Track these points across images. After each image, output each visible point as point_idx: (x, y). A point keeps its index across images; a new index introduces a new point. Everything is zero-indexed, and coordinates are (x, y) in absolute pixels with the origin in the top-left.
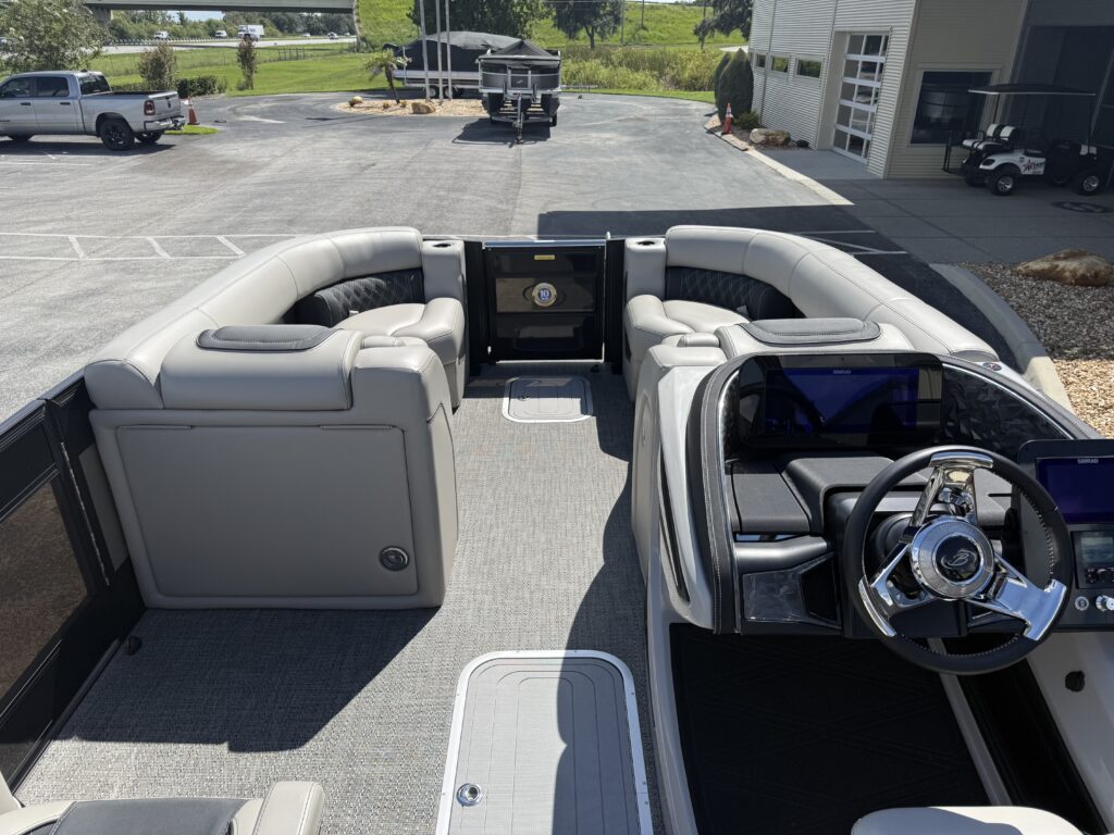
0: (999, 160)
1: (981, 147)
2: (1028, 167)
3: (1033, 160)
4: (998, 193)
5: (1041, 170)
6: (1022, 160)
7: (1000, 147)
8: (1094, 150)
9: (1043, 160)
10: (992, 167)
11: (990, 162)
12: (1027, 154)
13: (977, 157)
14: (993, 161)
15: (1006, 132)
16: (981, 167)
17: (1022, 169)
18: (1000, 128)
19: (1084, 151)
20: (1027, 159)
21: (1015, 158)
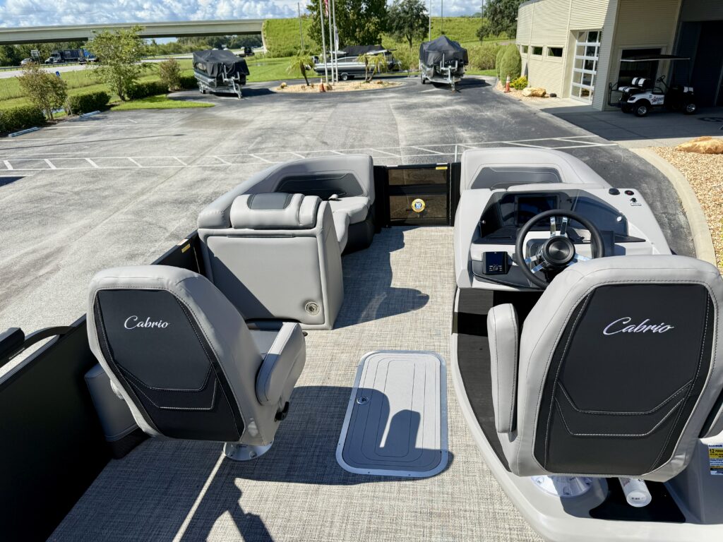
0: (638, 97)
1: (627, 90)
2: (654, 101)
3: (658, 96)
4: (638, 115)
5: (662, 102)
6: (651, 96)
7: (639, 90)
8: (691, 89)
9: (663, 96)
10: (634, 101)
11: (633, 99)
12: (653, 93)
13: (626, 96)
14: (635, 98)
15: (641, 82)
16: (629, 101)
17: (651, 102)
19: (686, 90)
20: (653, 96)
21: (647, 96)
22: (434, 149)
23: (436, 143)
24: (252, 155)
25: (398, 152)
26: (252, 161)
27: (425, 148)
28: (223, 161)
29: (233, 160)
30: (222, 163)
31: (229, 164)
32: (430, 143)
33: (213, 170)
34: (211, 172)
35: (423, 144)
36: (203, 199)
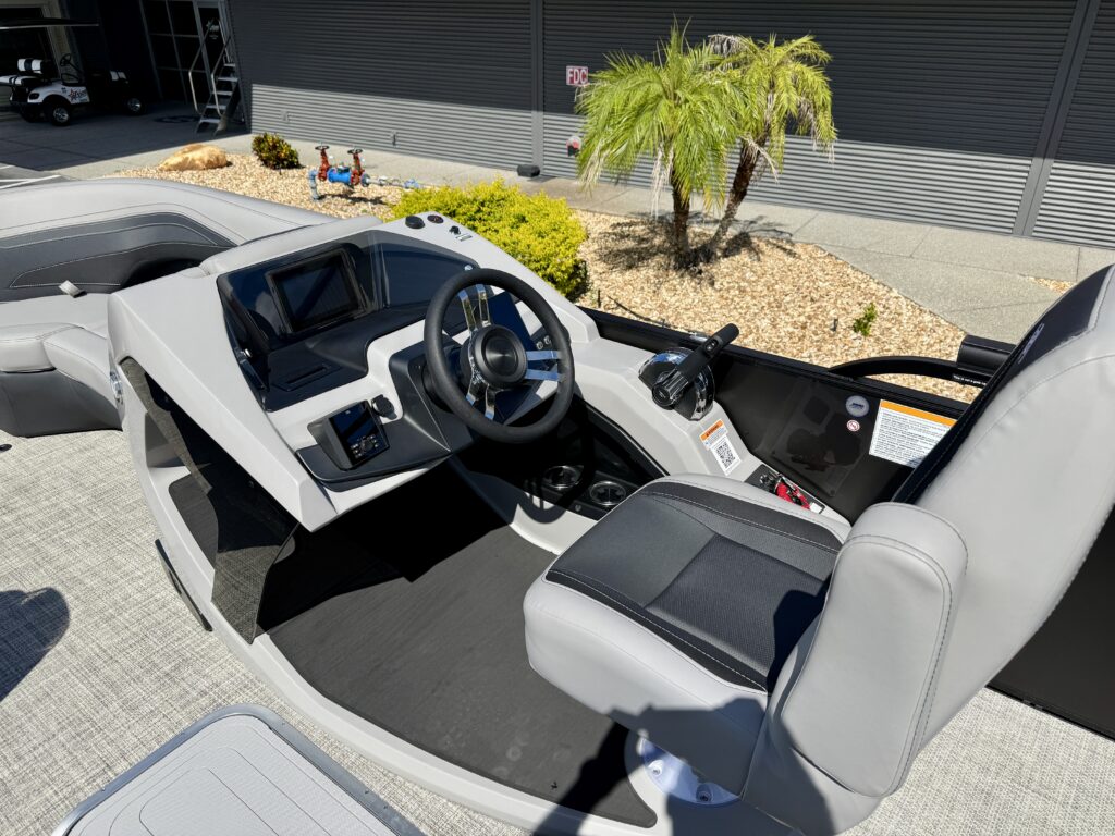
0: (43, 93)
1: (18, 81)
2: (74, 97)
3: (75, 89)
5: (87, 99)
6: (64, 90)
8: (122, 75)
9: (83, 89)
10: (40, 100)
11: (36, 96)
12: (65, 85)
13: (21, 93)
14: (38, 95)
15: (36, 65)
16: (29, 101)
17: (69, 99)
18: (28, 63)
20: (68, 89)
21: (56, 89)
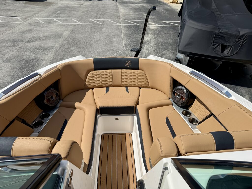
22: (135, 22)
23: (136, 19)
24: (54, 19)
25: (119, 22)
26: (54, 22)
27: (131, 21)
28: (41, 21)
29: (45, 21)
30: (40, 22)
31: (43, 23)
32: (133, 19)
33: (34, 25)
34: (34, 27)
35: (130, 20)
36: (27, 40)
